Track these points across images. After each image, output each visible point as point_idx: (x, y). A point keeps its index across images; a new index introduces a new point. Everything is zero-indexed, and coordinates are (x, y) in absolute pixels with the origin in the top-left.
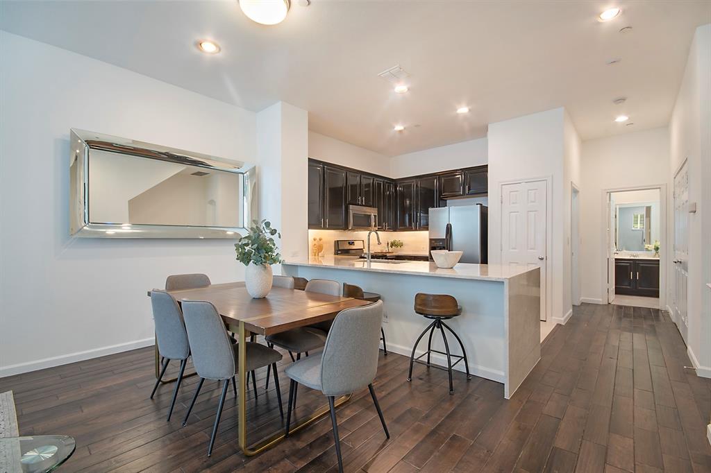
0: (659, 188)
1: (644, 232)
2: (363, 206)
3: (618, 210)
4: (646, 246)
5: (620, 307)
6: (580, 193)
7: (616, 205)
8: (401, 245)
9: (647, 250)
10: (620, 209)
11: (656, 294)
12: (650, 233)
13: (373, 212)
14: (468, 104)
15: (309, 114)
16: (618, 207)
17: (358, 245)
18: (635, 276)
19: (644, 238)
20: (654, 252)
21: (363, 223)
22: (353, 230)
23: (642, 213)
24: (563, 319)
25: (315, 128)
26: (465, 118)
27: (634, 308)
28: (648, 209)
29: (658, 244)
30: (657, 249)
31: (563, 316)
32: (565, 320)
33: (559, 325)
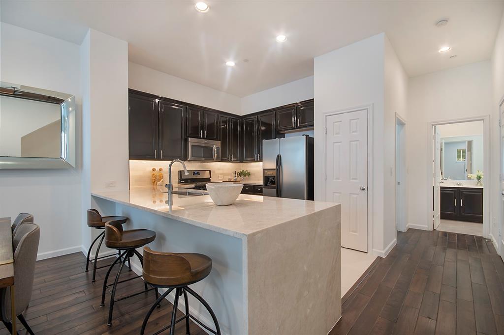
0: (483, 120)
1: (466, 163)
2: (205, 139)
3: (443, 143)
4: (470, 175)
5: (445, 234)
6: (406, 125)
7: (442, 139)
8: (249, 174)
9: (469, 179)
10: (445, 143)
11: (479, 220)
12: (471, 164)
16: (443, 141)
18: (459, 202)
19: (466, 168)
20: (476, 181)
23: (464, 148)
24: (383, 252)
27: (458, 235)
28: (470, 143)
29: (481, 174)
30: (479, 178)
31: (384, 249)
32: (386, 253)
33: (379, 258)
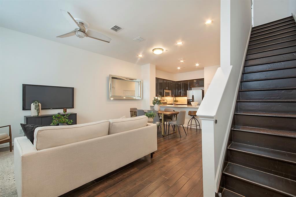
2: (168, 90)
8: (178, 101)
13: (170, 92)
14: (199, 63)
15: (156, 66)
17: (165, 101)
21: (167, 95)
22: (165, 97)
25: (158, 69)
26: (198, 67)
